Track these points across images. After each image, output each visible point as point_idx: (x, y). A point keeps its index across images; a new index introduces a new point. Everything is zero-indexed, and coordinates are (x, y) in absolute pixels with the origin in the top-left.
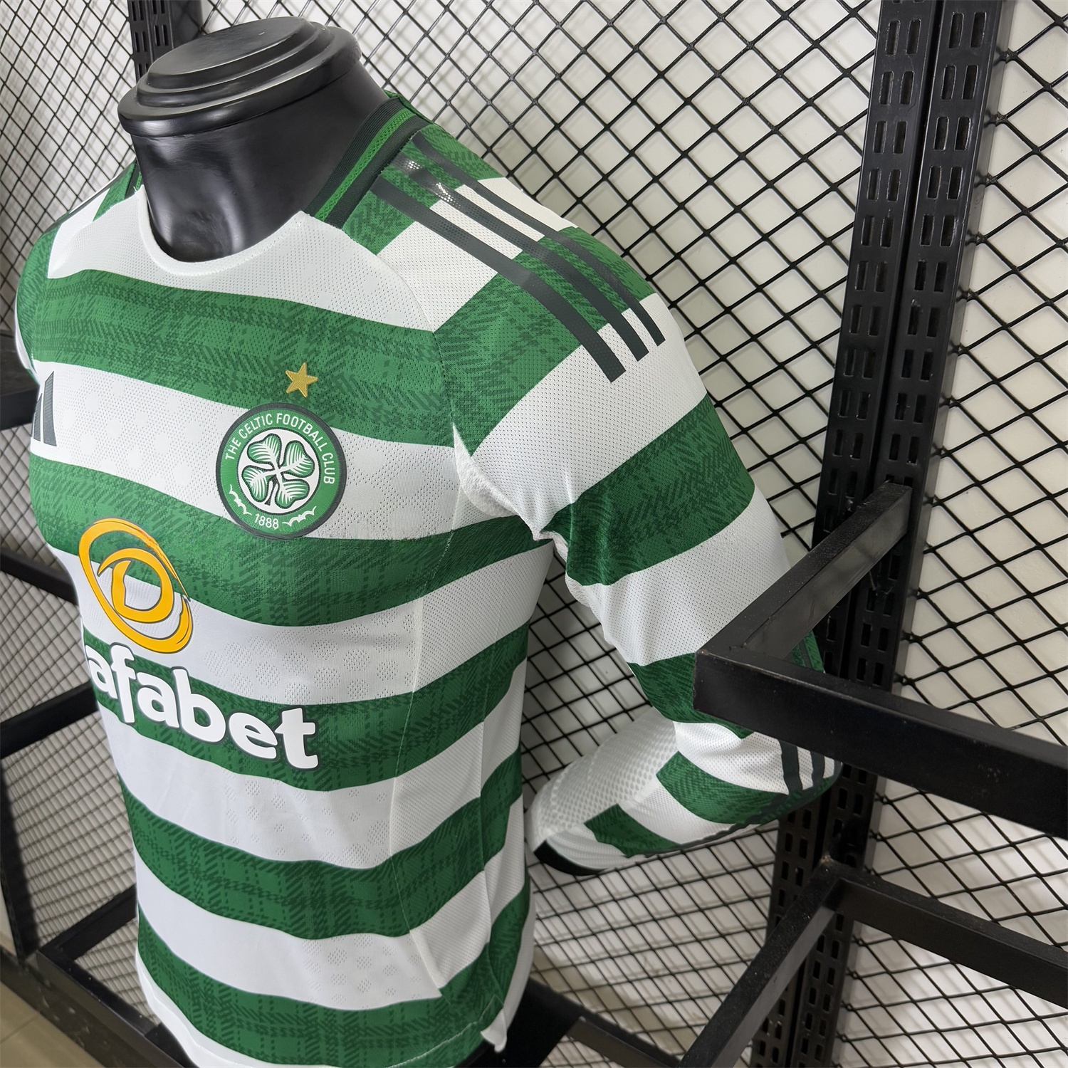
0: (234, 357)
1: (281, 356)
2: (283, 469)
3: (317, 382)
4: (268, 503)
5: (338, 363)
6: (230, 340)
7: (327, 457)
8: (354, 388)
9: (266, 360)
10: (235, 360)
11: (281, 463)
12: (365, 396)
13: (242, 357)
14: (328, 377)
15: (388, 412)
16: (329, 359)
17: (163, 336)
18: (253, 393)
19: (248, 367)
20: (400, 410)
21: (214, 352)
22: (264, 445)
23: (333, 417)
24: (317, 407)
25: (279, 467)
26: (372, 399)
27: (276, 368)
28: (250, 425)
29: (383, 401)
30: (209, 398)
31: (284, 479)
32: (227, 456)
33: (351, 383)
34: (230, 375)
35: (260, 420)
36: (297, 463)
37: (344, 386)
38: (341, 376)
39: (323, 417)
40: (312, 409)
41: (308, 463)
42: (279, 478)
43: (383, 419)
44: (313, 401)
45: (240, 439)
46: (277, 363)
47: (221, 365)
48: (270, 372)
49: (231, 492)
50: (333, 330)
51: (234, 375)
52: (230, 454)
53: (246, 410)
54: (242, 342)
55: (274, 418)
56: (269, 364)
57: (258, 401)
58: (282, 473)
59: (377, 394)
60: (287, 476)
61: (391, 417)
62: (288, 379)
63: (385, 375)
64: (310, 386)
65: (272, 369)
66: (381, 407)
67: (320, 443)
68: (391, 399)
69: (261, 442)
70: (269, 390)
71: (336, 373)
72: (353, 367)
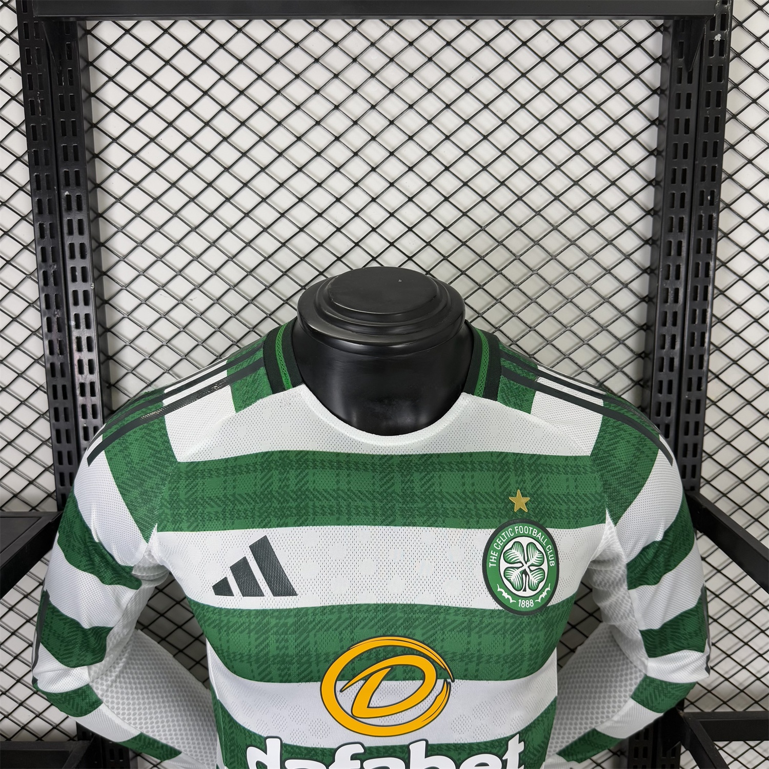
0: (470, 495)
1: (503, 488)
2: (529, 563)
3: (530, 501)
4: (525, 590)
5: (538, 485)
6: (464, 484)
8: (552, 499)
9: (494, 492)
10: (472, 497)
11: (526, 560)
12: (559, 503)
13: (477, 494)
14: (535, 496)
15: (573, 510)
16: (532, 484)
17: (398, 491)
18: (494, 517)
19: (483, 500)
20: (580, 507)
21: (454, 495)
22: (513, 551)
23: (546, 521)
24: (536, 517)
25: (526, 563)
26: (564, 504)
27: (502, 497)
28: (500, 539)
29: (570, 504)
30: (462, 528)
31: (531, 571)
32: (490, 565)
33: (549, 496)
34: (473, 508)
35: (506, 534)
36: (535, 558)
37: (545, 499)
38: (542, 493)
39: (541, 522)
40: (533, 519)
41: (540, 555)
42: (528, 570)
43: (572, 515)
44: (532, 513)
45: (496, 551)
46: (502, 493)
47: (463, 502)
48: (499, 500)
49: (499, 590)
50: (530, 466)
51: (475, 507)
52: (492, 563)
53: (493, 530)
54: (473, 485)
55: (514, 531)
56: (497, 495)
57: (500, 521)
58: (529, 567)
59: (565, 500)
60: (532, 568)
61: (575, 513)
62: (512, 502)
63: (568, 487)
64: (526, 504)
65: (500, 498)
66: (569, 508)
67: (543, 540)
68: (574, 501)
69: (511, 549)
70: (503, 513)
71: (539, 492)
72: (548, 486)
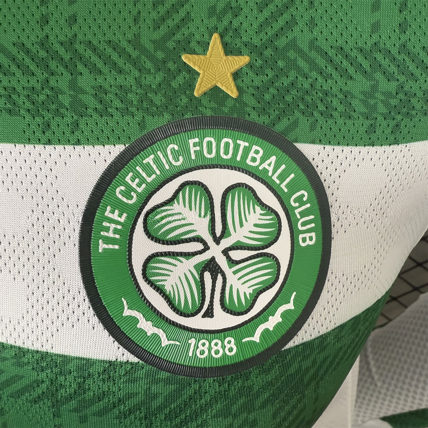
0: (62, 51)
2: (226, 243)
3: (250, 66)
4: (209, 314)
5: (281, 22)
6: (45, 20)
7: (299, 200)
8: (321, 62)
9: (135, 42)
10: (67, 57)
11: (218, 233)
12: (344, 74)
13: (81, 49)
14: (268, 53)
16: (261, 18)
18: (125, 112)
19: (100, 65)
22: (176, 207)
23: (295, 124)
24: (263, 111)
25: (217, 241)
26: (358, 77)
27: (160, 55)
31: (232, 262)
32: (102, 246)
33: (313, 54)
34: (66, 89)
35: (157, 160)
36: (249, 226)
37: (301, 63)
38: (293, 45)
39: (280, 127)
40: (254, 117)
41: (268, 219)
42: (222, 261)
44: (251, 101)
45: (122, 208)
46: (159, 44)
47: (38, 72)
48: (149, 65)
49: (127, 312)
51: (73, 85)
52: (108, 240)
53: (119, 148)
54: (73, 19)
55: (185, 150)
56: (144, 51)
58: (225, 252)
59: (366, 65)
60: (236, 255)
62: (190, 70)
64: (236, 75)
65: (151, 58)
66: (374, 88)
67: (282, 177)
70: (158, 99)
71: (282, 42)
72: (312, 24)
